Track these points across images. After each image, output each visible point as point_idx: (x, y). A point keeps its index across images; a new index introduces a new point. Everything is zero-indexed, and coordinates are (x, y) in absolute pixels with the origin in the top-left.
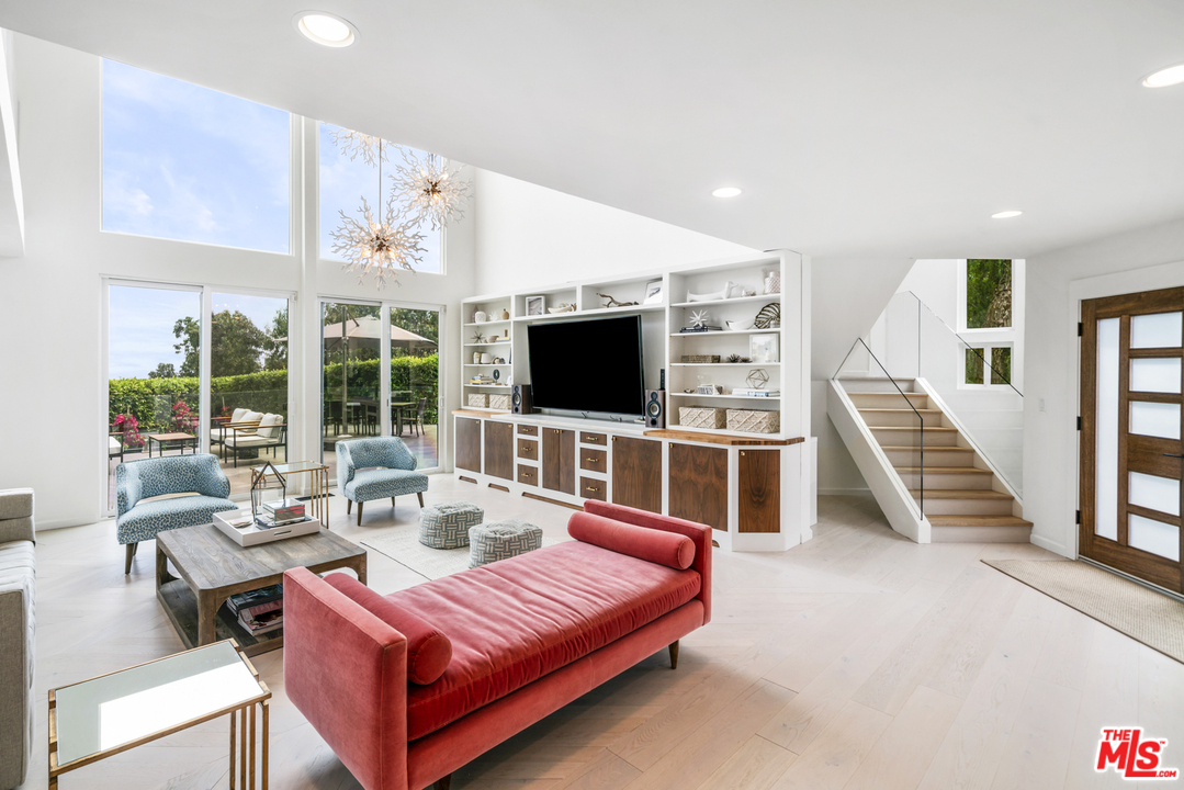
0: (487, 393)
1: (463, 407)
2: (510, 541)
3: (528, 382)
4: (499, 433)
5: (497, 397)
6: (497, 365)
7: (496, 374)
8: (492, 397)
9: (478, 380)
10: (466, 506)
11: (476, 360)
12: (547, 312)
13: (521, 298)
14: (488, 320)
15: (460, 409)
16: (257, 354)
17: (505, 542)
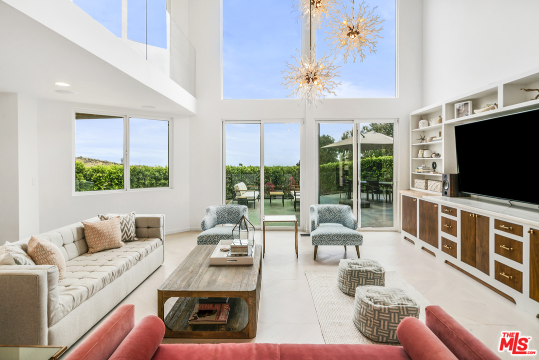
0: (427, 179)
1: (411, 188)
2: (380, 310)
3: (456, 171)
4: (429, 210)
5: (433, 182)
6: (434, 159)
7: (434, 165)
8: (429, 182)
9: (421, 170)
10: (371, 265)
11: (420, 155)
12: (473, 113)
13: (451, 105)
14: (429, 125)
15: (409, 190)
16: (336, 155)
17: (375, 310)
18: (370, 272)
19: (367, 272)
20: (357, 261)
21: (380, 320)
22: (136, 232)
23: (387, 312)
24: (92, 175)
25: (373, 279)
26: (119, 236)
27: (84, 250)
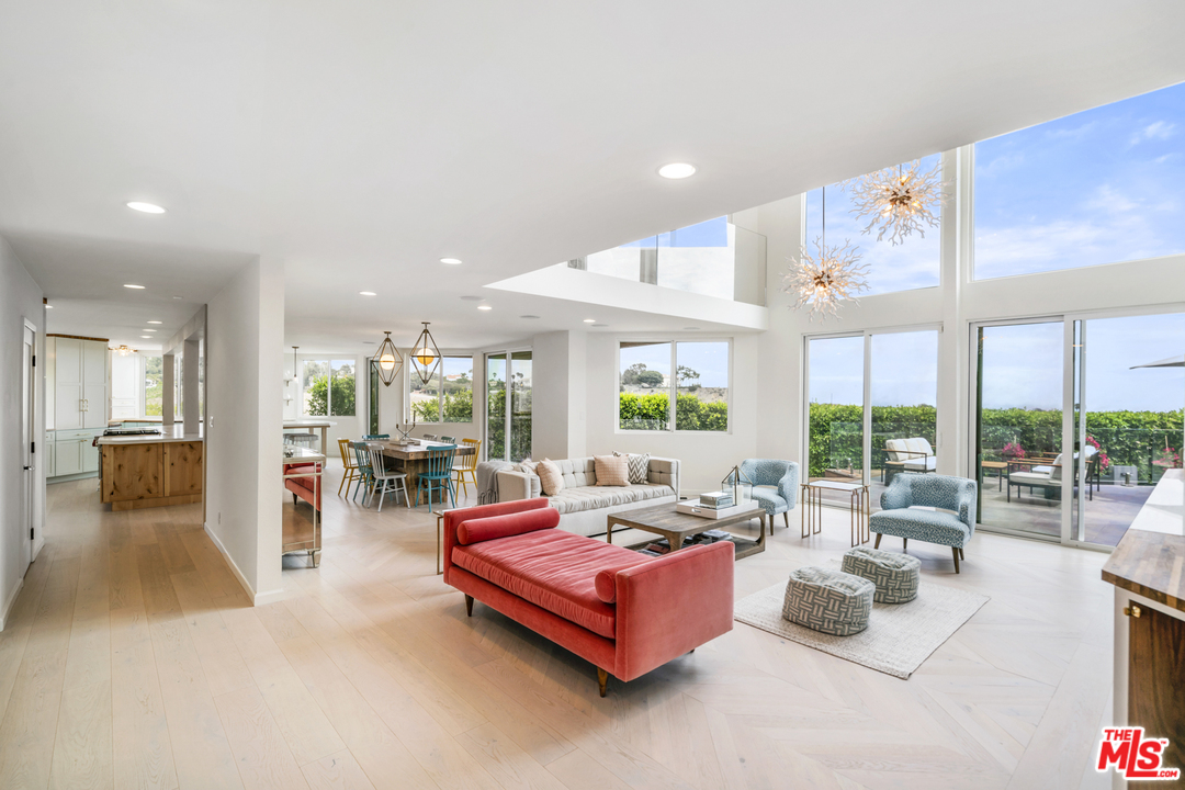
18: (873, 563)
19: (867, 562)
20: (872, 550)
21: (813, 604)
22: (648, 475)
23: (825, 595)
24: (708, 416)
25: (875, 574)
26: (624, 475)
27: (593, 482)
